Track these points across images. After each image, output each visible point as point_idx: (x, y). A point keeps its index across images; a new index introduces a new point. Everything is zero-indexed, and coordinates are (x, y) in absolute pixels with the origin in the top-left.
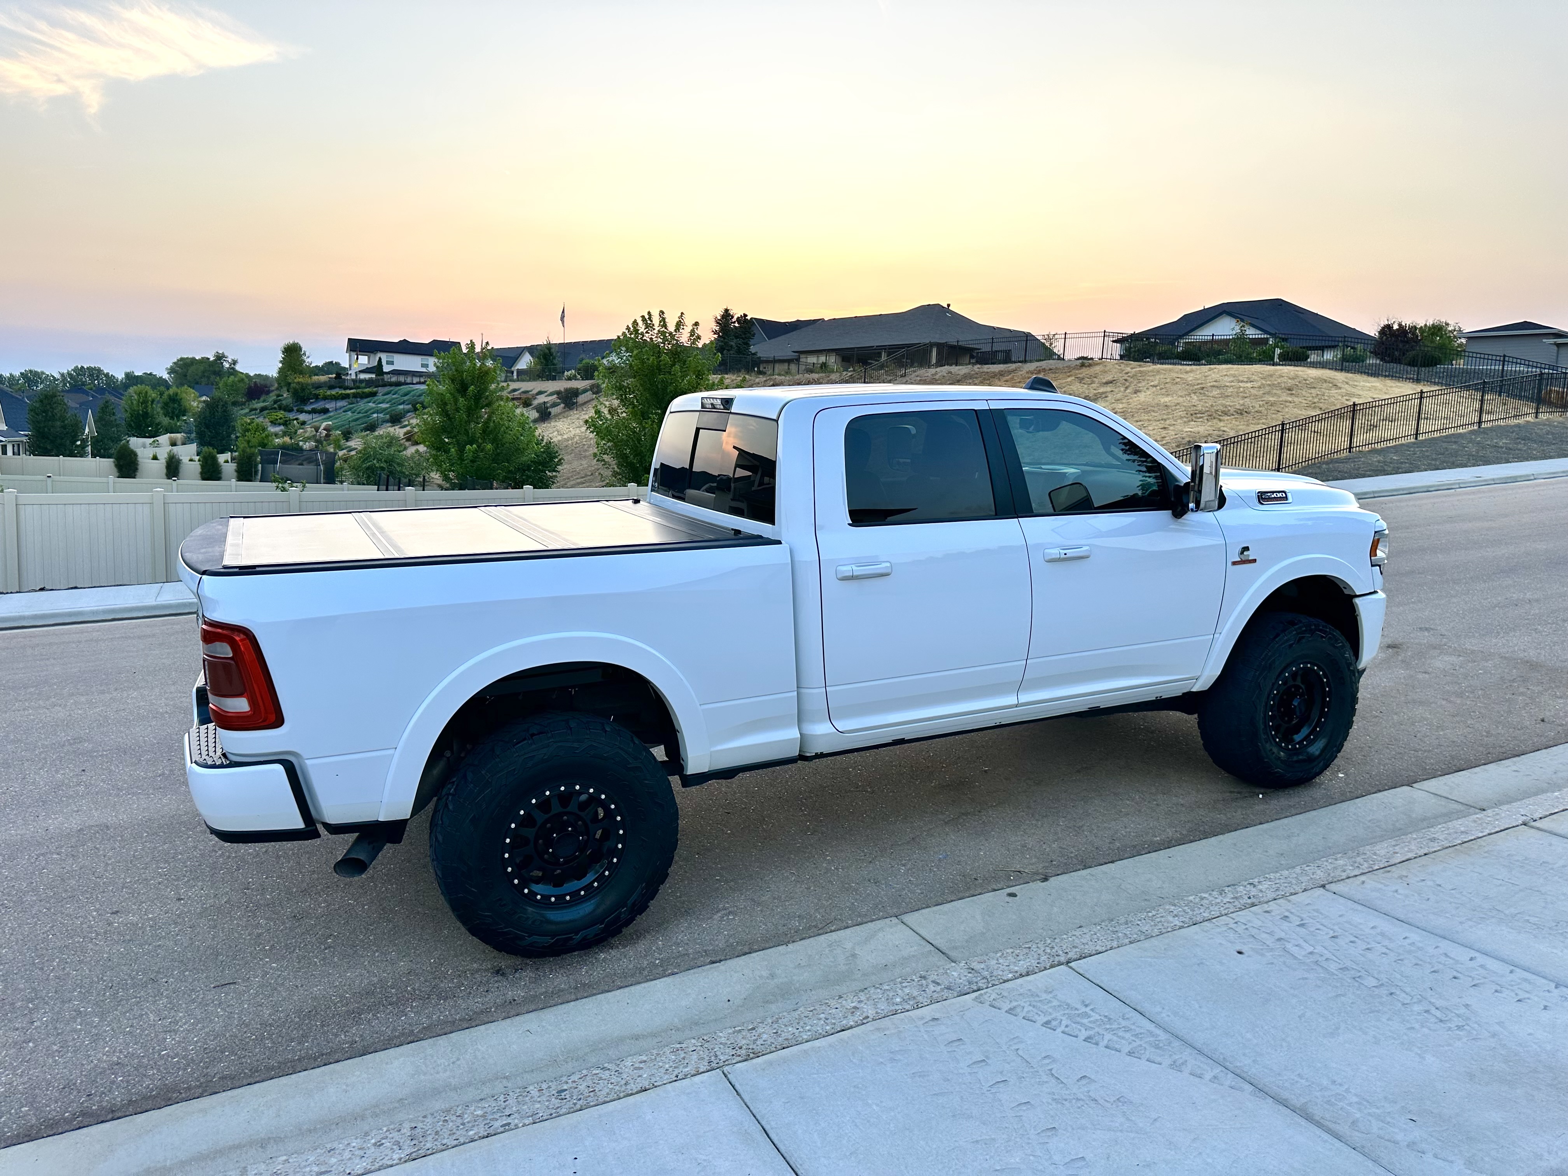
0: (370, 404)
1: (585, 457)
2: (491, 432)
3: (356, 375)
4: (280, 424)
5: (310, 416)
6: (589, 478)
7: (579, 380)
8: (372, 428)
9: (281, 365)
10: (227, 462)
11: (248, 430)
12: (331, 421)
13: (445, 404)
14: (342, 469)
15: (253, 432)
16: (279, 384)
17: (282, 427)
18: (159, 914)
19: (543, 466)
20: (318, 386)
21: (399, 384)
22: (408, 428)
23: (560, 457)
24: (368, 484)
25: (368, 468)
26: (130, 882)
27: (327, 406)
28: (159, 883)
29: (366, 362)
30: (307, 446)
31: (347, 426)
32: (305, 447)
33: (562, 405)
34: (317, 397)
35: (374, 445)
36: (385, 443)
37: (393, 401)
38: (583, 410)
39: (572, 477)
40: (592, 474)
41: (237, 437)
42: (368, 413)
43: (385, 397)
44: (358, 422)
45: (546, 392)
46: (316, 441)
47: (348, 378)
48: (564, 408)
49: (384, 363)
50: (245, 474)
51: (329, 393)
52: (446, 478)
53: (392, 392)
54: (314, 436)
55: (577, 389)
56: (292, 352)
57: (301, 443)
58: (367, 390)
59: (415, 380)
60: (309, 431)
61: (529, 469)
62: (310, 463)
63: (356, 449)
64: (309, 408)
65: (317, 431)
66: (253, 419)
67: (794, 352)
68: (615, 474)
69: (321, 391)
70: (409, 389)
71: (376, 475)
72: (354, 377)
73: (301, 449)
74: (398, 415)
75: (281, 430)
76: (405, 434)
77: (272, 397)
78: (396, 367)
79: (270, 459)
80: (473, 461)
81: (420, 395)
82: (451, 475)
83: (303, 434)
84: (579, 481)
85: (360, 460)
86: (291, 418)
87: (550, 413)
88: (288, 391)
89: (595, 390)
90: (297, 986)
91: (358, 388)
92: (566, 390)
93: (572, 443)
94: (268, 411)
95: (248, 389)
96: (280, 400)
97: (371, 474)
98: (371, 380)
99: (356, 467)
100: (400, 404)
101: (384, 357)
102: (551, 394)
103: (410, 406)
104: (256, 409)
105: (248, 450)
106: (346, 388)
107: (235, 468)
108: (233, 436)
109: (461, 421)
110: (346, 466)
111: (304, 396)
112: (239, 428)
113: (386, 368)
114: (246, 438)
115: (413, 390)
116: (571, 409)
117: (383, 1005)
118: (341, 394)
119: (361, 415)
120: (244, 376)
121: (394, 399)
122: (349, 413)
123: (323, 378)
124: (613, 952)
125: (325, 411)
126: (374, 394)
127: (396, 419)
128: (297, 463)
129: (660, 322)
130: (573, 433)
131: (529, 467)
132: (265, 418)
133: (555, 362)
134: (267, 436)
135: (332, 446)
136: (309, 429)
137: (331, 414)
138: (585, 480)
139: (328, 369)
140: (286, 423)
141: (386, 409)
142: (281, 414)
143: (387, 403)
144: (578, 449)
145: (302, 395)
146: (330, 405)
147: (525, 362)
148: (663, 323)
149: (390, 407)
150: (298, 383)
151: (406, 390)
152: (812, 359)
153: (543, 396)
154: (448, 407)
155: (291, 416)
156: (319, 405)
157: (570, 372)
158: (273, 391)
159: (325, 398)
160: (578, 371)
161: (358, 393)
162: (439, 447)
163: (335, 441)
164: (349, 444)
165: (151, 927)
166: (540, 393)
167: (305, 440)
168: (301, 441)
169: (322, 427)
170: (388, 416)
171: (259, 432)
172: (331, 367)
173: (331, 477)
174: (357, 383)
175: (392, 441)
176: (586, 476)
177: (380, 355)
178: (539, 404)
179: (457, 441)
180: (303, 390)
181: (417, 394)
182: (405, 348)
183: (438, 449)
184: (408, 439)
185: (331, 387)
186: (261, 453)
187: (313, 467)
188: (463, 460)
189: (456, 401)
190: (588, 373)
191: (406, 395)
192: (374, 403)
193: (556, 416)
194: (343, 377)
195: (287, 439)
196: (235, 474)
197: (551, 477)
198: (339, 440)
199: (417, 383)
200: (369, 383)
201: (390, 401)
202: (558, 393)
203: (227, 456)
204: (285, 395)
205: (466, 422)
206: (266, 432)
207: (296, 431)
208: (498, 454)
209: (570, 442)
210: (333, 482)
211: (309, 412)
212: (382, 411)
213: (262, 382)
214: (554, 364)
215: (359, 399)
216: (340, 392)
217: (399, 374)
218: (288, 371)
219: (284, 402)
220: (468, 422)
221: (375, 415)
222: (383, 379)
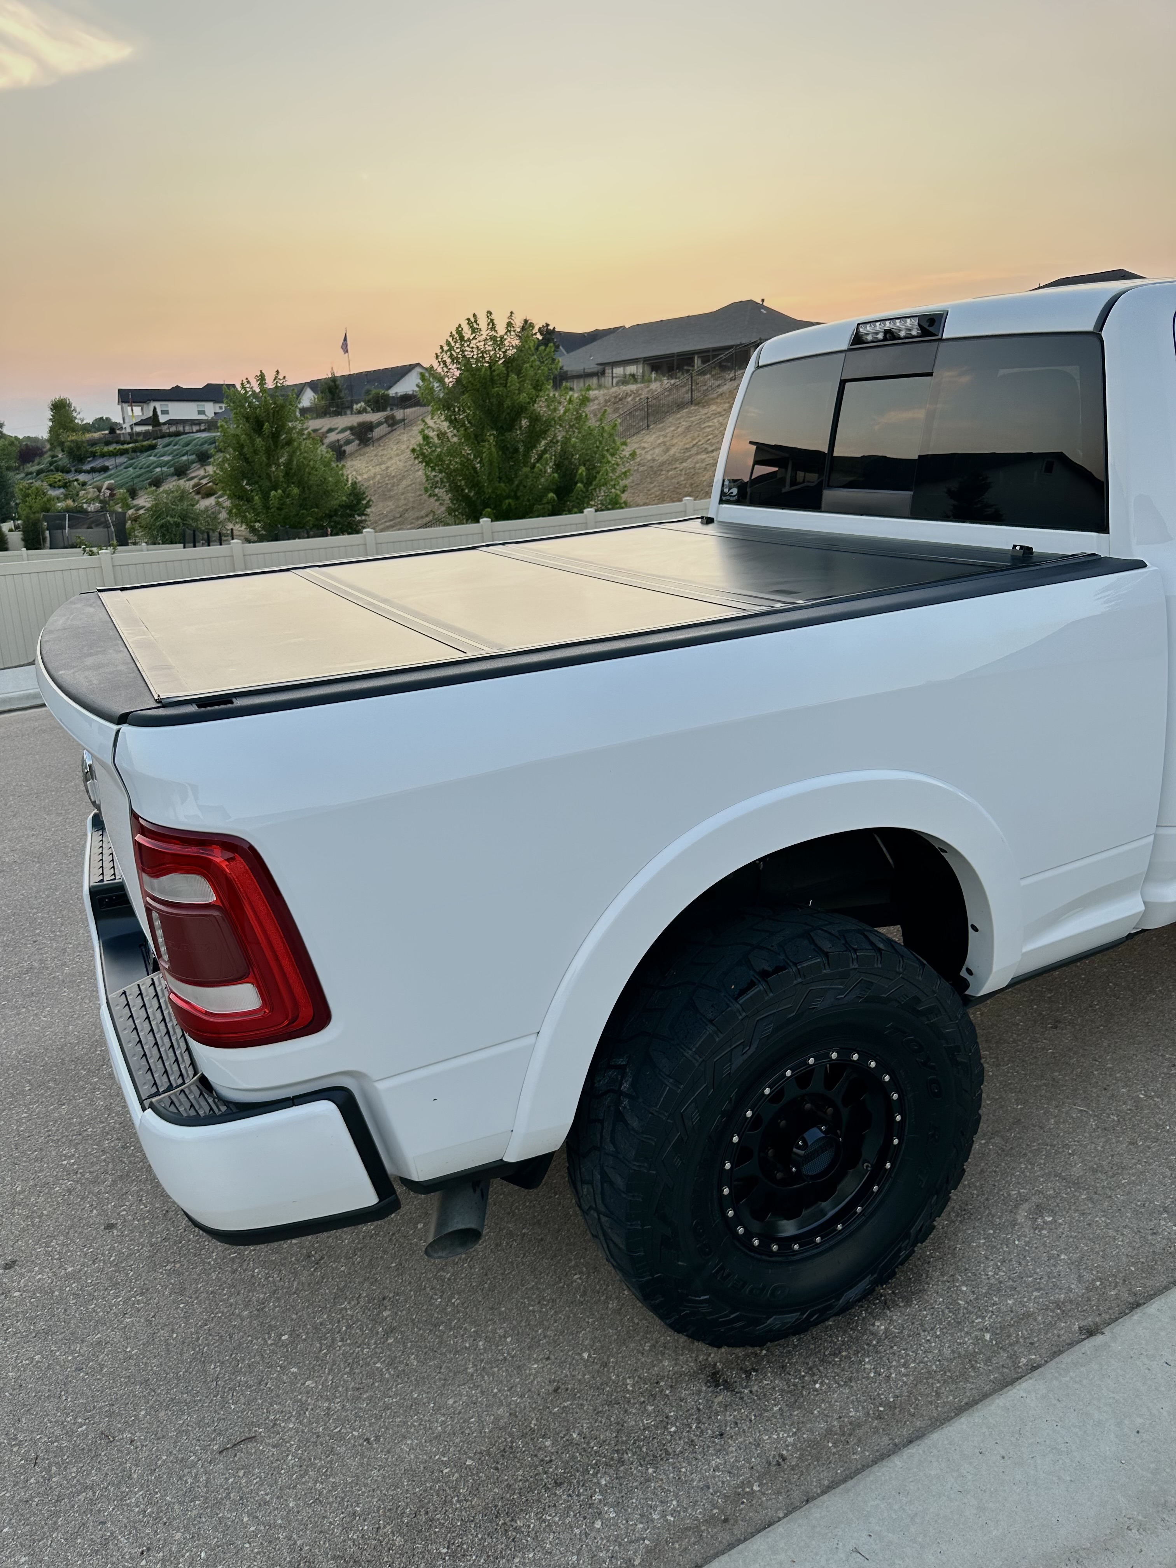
0: (151, 458)
1: (390, 497)
2: (294, 474)
3: (132, 429)
4: (60, 487)
5: (90, 476)
6: (399, 520)
7: (369, 412)
8: (157, 483)
9: (50, 424)
10: (11, 530)
11: (28, 495)
12: (113, 479)
13: (242, 446)
14: (134, 529)
15: (34, 497)
16: (51, 444)
17: (62, 490)
18: (83, 1265)
19: (351, 510)
20: (93, 443)
21: (177, 434)
22: (196, 480)
23: (368, 499)
24: (163, 544)
25: (162, 526)
26: (23, 1191)
27: (107, 464)
28: (70, 1191)
29: (140, 414)
30: (92, 508)
31: (131, 483)
32: (89, 509)
33: (357, 442)
34: (94, 455)
35: (165, 501)
36: (177, 497)
37: (175, 453)
38: (380, 446)
39: (380, 520)
40: (401, 516)
41: (17, 504)
42: (150, 468)
43: (166, 449)
44: (141, 479)
45: (336, 429)
46: (101, 502)
47: (123, 431)
48: (359, 445)
49: (159, 413)
50: (33, 541)
51: (106, 449)
52: (253, 530)
53: (173, 443)
54: (98, 496)
55: (371, 422)
56: (60, 409)
57: (85, 506)
58: (145, 443)
59: (195, 428)
60: (91, 492)
61: (336, 515)
62: (97, 526)
63: (144, 507)
64: (87, 467)
65: (100, 491)
66: (32, 483)
67: (598, 364)
68: (450, 511)
69: (97, 448)
70: (190, 438)
71: (171, 533)
72: (129, 430)
73: (86, 512)
74: (182, 467)
75: (62, 494)
76: (194, 486)
77: (47, 458)
78: (173, 416)
79: (56, 525)
80: (279, 509)
81: (202, 444)
82: (257, 525)
83: (85, 496)
84: (388, 524)
85: (152, 518)
86: (71, 479)
87: (344, 451)
88: (63, 451)
89: (390, 422)
90: (367, 1440)
91: (136, 441)
92: (360, 425)
93: (374, 483)
94: (44, 474)
95: (19, 451)
96: (56, 461)
97: (166, 533)
98: (146, 433)
99: (149, 526)
100: (183, 455)
101: (159, 406)
102: (343, 430)
103: (194, 457)
104: (31, 473)
105: (32, 516)
106: (123, 443)
107: (21, 536)
108: (13, 504)
109: (261, 465)
110: (137, 526)
111: (80, 455)
112: (18, 494)
113: (162, 419)
114: (27, 504)
115: (195, 439)
116: (366, 445)
117: (547, 1489)
118: (120, 449)
119: (143, 471)
120: (13, 439)
121: (175, 450)
122: (130, 469)
123: (96, 435)
124: (896, 1316)
125: (105, 469)
126: (153, 447)
127: (181, 472)
128: (86, 526)
129: (488, 324)
130: (373, 471)
131: (336, 511)
132: (42, 481)
133: (342, 395)
134: (49, 500)
135: (120, 505)
136: (91, 490)
137: (112, 472)
138: (397, 522)
139: (99, 425)
140: (65, 485)
141: (169, 462)
142: (59, 476)
143: (169, 455)
144: (381, 489)
145: (78, 453)
146: (110, 463)
147: (308, 399)
148: (492, 324)
149: (173, 460)
150: (72, 441)
151: (186, 440)
152: (619, 371)
153: (333, 433)
154: (246, 449)
155: (70, 477)
156: (98, 463)
157: (359, 405)
158: (46, 452)
159: (103, 455)
160: (367, 402)
161: (137, 447)
162: (240, 496)
163: (122, 500)
164: (135, 502)
165: (76, 1295)
166: (330, 430)
167: (89, 502)
168: (85, 503)
169: (105, 487)
170: (172, 469)
171: (40, 496)
172: (101, 423)
173: (123, 539)
174: (133, 437)
175: (183, 496)
176: (395, 518)
177: (153, 404)
178: (331, 443)
179: (260, 487)
180: (79, 448)
181: (199, 443)
182: (178, 394)
183: (240, 498)
184: (198, 493)
185: (107, 443)
186: (46, 518)
187: (102, 529)
188: (269, 508)
189: (253, 442)
190: (380, 403)
191: (187, 445)
192: (155, 456)
193: (351, 454)
194: (118, 432)
195: (70, 502)
196: (22, 543)
197: (361, 521)
198: (125, 499)
199: (197, 431)
200: (146, 435)
201: (172, 453)
202: (351, 428)
203: (9, 525)
204: (60, 456)
205: (266, 465)
206: (48, 496)
207: (78, 492)
208: (305, 499)
209: (371, 482)
210: (126, 544)
211: (88, 472)
212: (165, 464)
213: (33, 444)
214: (340, 398)
215: (138, 454)
216: (118, 448)
217: (177, 423)
218: (60, 429)
219: (60, 463)
220: (269, 465)
221: (158, 470)
222: (161, 430)
